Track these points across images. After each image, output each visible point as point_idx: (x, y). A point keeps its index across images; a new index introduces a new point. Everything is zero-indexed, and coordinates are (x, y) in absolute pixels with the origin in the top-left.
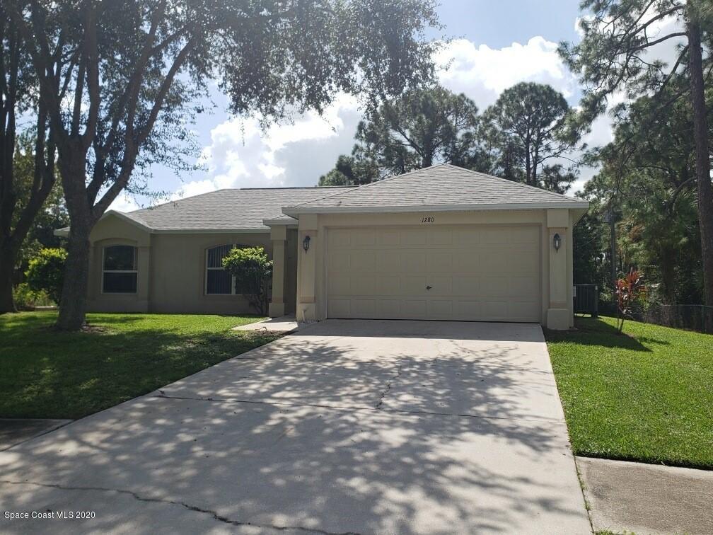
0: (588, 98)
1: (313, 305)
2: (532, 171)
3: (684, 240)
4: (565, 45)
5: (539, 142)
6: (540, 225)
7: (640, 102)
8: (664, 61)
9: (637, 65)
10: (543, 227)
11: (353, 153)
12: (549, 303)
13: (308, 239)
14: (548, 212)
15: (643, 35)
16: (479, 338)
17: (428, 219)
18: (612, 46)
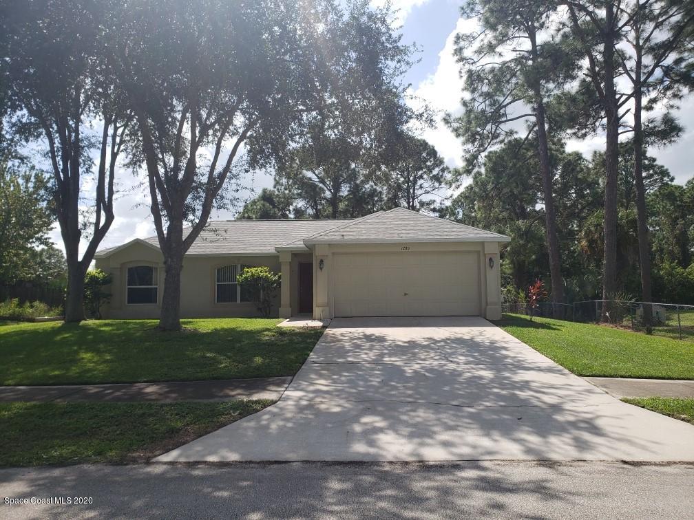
0: (468, 156)
1: (327, 308)
2: (411, 204)
3: (534, 257)
4: (449, 115)
5: (415, 182)
6: (478, 252)
7: (491, 155)
8: (515, 130)
9: (498, 132)
10: (481, 254)
11: (275, 187)
12: (487, 302)
13: (322, 261)
14: (485, 244)
15: (504, 112)
16: (454, 326)
17: (405, 248)
18: (483, 119)
